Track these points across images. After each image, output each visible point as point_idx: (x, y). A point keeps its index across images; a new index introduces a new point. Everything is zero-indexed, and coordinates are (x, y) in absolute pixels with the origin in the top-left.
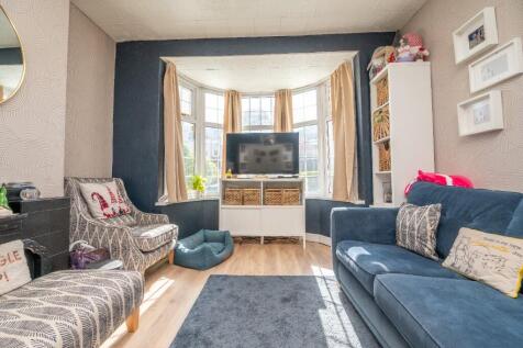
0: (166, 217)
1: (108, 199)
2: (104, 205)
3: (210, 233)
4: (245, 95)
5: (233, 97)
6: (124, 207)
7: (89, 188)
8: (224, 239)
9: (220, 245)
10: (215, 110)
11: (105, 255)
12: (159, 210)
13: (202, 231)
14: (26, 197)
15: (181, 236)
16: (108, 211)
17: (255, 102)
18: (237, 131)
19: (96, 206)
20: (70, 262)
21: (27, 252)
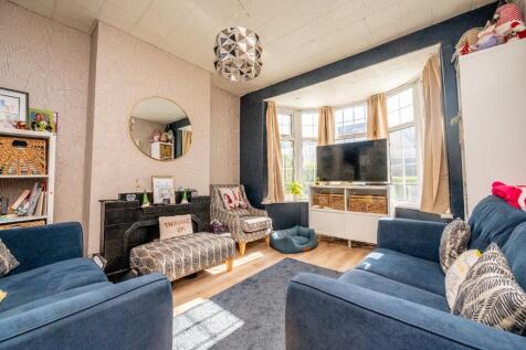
0: (265, 212)
1: (232, 198)
2: (230, 201)
3: (302, 229)
4: (338, 108)
5: (326, 113)
6: (242, 203)
7: (224, 191)
8: (310, 235)
9: (305, 239)
10: (310, 126)
11: (226, 228)
12: (262, 207)
13: (296, 227)
14: (193, 195)
15: (276, 227)
16: (232, 205)
17: (348, 112)
18: (330, 143)
19: (226, 201)
20: (211, 229)
21: (193, 221)
